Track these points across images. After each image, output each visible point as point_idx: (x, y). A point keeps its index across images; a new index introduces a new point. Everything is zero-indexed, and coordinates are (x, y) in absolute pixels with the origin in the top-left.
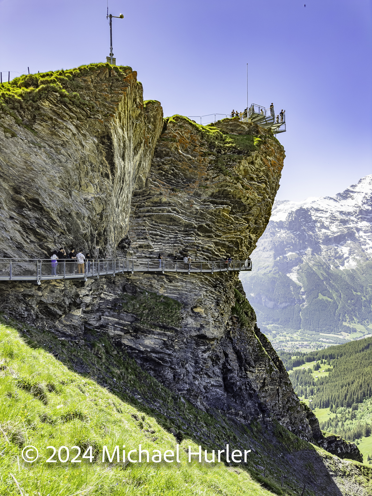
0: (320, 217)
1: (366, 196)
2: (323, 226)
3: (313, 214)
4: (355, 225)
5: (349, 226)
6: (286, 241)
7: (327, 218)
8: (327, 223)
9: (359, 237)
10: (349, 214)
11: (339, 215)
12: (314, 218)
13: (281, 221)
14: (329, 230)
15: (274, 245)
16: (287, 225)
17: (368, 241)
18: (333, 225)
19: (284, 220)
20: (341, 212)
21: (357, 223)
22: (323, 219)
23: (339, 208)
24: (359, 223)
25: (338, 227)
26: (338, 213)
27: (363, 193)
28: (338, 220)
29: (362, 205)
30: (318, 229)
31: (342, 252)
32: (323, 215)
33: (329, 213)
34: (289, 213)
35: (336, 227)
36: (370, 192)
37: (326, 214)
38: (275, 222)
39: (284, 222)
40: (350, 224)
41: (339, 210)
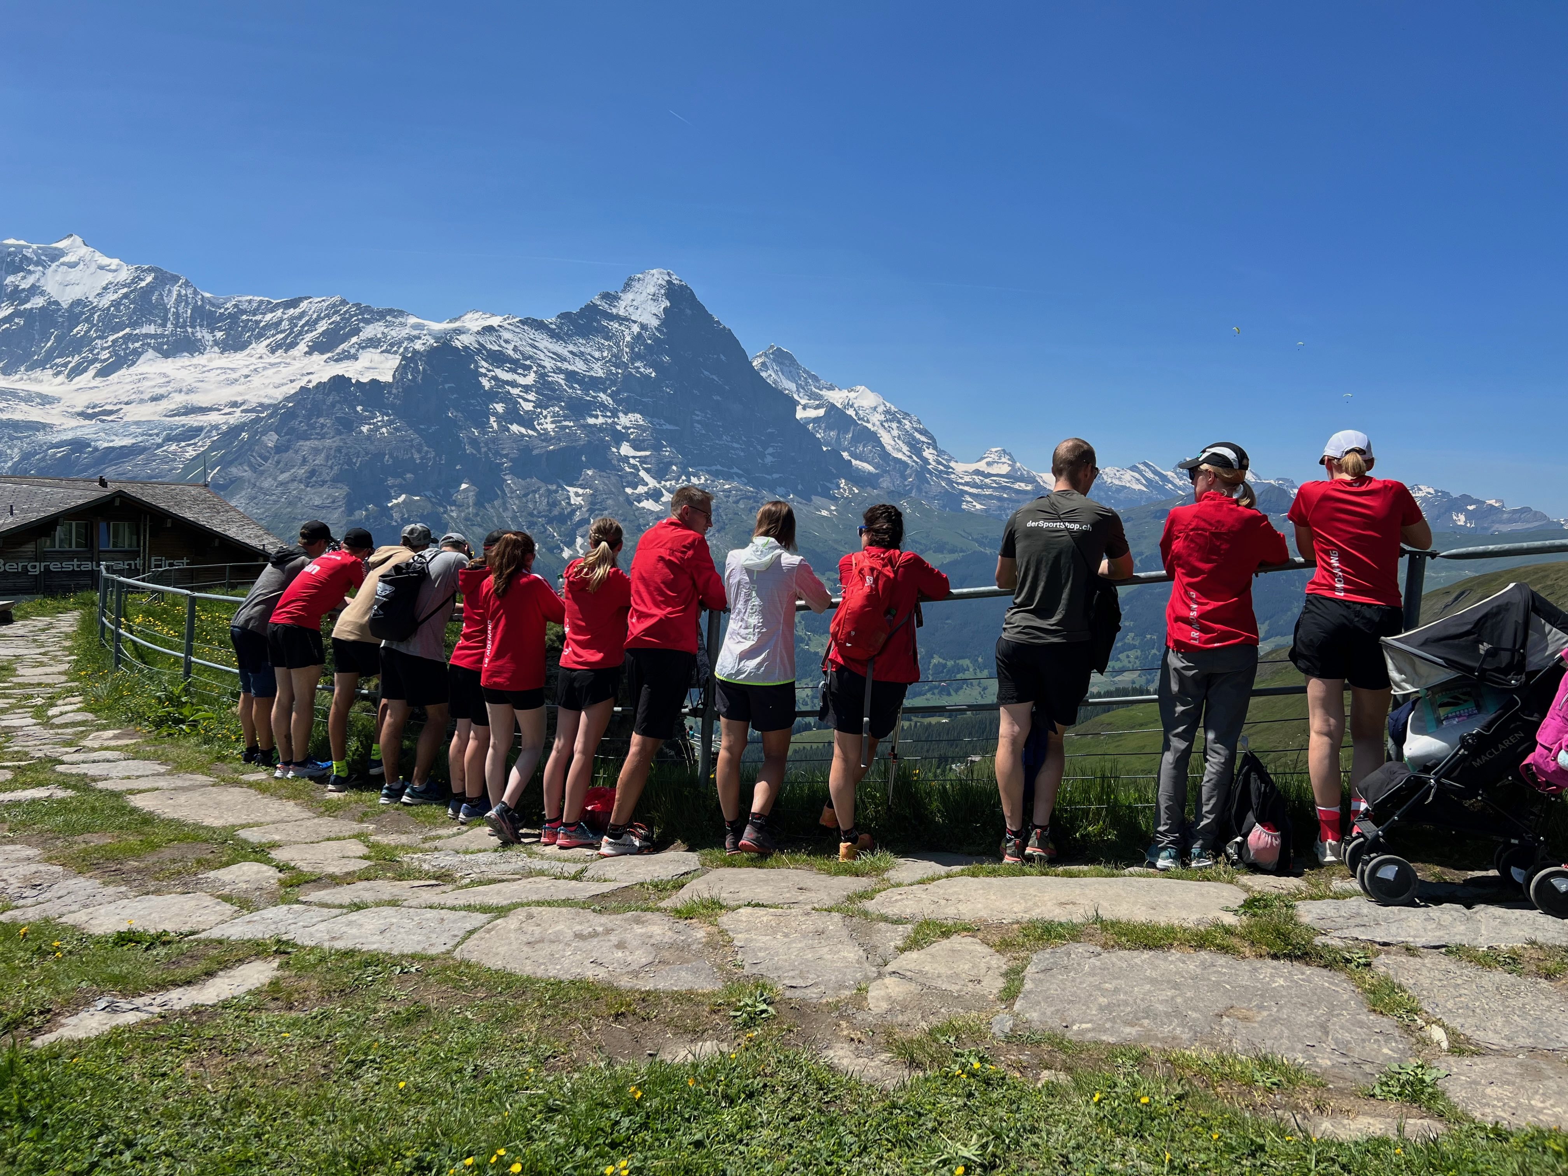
0: (508, 383)
1: (645, 334)
3: (483, 371)
4: (610, 421)
5: (591, 421)
6: (391, 456)
7: (527, 388)
8: (528, 406)
10: (594, 383)
11: (562, 382)
12: (486, 384)
15: (349, 462)
16: (396, 397)
18: (545, 412)
19: (386, 377)
20: (571, 376)
21: (615, 415)
22: (515, 391)
23: (565, 360)
24: (621, 415)
25: (560, 422)
26: (562, 376)
27: (635, 322)
28: (559, 399)
29: (633, 360)
30: (499, 423)
31: (569, 504)
32: (516, 377)
33: (535, 372)
34: (404, 358)
35: (552, 422)
36: (655, 323)
37: (525, 376)
38: (354, 381)
39: (387, 385)
40: (597, 417)
41: (565, 366)
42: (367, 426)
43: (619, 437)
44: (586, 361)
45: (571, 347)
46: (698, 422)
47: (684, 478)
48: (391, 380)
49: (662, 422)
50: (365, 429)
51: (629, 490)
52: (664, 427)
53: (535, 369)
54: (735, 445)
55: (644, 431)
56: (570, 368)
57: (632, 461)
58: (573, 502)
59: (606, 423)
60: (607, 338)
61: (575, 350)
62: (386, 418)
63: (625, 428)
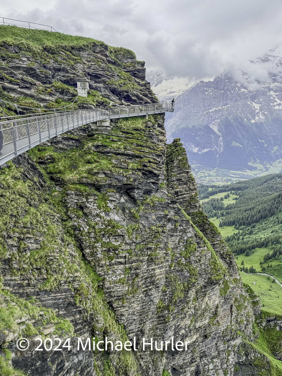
2: (242, 86)
9: (270, 96)
13: (209, 82)
14: (247, 90)
16: (214, 84)
17: (276, 99)
24: (271, 83)
27: (279, 57)
30: (238, 89)
38: (205, 82)
39: (212, 82)
42: (207, 93)
55: (278, 88)
57: (274, 96)
59: (267, 86)
62: (211, 90)
63: (272, 87)
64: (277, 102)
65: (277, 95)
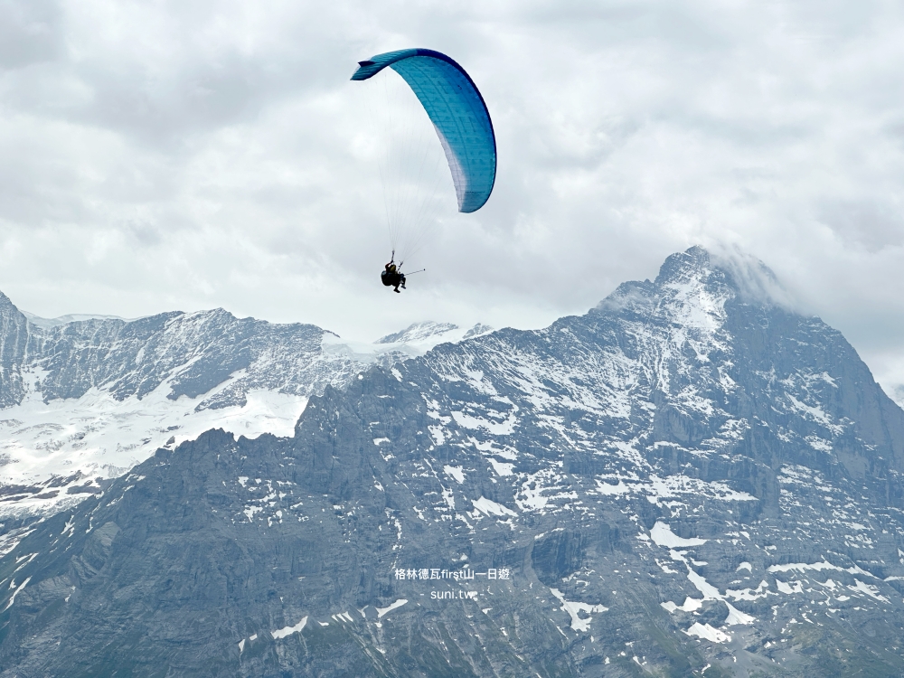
0: (470, 433)
1: (695, 346)
2: (481, 483)
3: (435, 415)
4: (638, 488)
5: (606, 489)
7: (502, 441)
8: (504, 470)
9: (652, 556)
10: (611, 427)
11: (561, 429)
12: (439, 437)
13: (267, 438)
14: (512, 506)
16: (300, 460)
17: (693, 577)
18: (531, 478)
19: (285, 430)
20: (573, 416)
21: (644, 476)
22: (485, 447)
23: (565, 392)
24: (653, 478)
25: (554, 493)
26: (559, 419)
27: (677, 326)
28: (555, 456)
29: (675, 388)
30: (457, 497)
31: (568, 629)
32: (485, 423)
33: (517, 415)
34: (313, 400)
35: (543, 494)
36: (712, 325)
37: (501, 421)
38: (236, 438)
39: (285, 442)
40: (615, 482)
41: (566, 401)
42: (254, 509)
43: (651, 515)
44: (598, 394)
45: (575, 373)
46: (789, 487)
47: (764, 584)
48: (292, 434)
49: (726, 488)
50: (250, 512)
51: (670, 607)
52: (728, 498)
53: (516, 409)
54: (857, 527)
55: (696, 505)
56: (572, 405)
57: (676, 556)
58: (575, 627)
59: (631, 493)
60: (632, 355)
61: (580, 377)
62: (282, 495)
63: (661, 500)
64: (699, 595)
65: (697, 548)
